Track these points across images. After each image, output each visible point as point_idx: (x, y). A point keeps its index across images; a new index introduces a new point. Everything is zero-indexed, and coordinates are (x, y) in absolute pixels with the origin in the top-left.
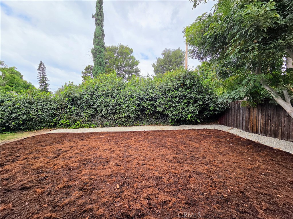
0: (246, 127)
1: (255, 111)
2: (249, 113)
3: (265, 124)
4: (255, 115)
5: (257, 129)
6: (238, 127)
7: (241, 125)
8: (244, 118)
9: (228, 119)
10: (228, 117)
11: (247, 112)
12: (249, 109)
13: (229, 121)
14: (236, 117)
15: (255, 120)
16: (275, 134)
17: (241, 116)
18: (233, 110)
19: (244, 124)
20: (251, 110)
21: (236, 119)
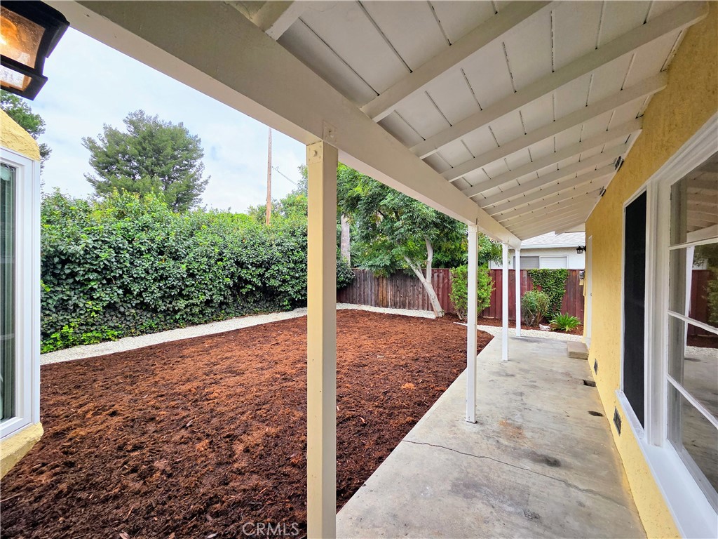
0: (375, 302)
1: (385, 282)
2: (378, 285)
3: (395, 296)
4: (385, 287)
5: (387, 302)
6: (365, 303)
7: (370, 300)
8: (373, 291)
9: (351, 294)
10: (351, 291)
11: (376, 283)
12: (378, 279)
13: (353, 296)
14: (362, 290)
15: (384, 292)
16: (403, 306)
17: (369, 288)
18: (358, 280)
19: (373, 298)
20: (380, 280)
21: (362, 293)
